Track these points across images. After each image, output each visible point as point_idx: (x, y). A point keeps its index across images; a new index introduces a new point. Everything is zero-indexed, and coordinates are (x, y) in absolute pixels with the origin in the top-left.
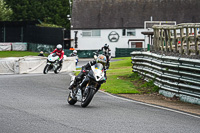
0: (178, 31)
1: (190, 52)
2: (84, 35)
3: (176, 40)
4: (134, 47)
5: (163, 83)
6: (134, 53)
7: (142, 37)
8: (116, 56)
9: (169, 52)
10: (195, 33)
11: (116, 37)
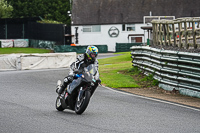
0: (176, 26)
1: (188, 46)
2: (84, 31)
3: (175, 35)
4: (134, 41)
5: (163, 77)
6: (133, 47)
7: (142, 32)
8: (117, 51)
9: (167, 46)
10: (193, 27)
11: (116, 32)
